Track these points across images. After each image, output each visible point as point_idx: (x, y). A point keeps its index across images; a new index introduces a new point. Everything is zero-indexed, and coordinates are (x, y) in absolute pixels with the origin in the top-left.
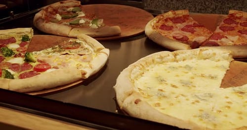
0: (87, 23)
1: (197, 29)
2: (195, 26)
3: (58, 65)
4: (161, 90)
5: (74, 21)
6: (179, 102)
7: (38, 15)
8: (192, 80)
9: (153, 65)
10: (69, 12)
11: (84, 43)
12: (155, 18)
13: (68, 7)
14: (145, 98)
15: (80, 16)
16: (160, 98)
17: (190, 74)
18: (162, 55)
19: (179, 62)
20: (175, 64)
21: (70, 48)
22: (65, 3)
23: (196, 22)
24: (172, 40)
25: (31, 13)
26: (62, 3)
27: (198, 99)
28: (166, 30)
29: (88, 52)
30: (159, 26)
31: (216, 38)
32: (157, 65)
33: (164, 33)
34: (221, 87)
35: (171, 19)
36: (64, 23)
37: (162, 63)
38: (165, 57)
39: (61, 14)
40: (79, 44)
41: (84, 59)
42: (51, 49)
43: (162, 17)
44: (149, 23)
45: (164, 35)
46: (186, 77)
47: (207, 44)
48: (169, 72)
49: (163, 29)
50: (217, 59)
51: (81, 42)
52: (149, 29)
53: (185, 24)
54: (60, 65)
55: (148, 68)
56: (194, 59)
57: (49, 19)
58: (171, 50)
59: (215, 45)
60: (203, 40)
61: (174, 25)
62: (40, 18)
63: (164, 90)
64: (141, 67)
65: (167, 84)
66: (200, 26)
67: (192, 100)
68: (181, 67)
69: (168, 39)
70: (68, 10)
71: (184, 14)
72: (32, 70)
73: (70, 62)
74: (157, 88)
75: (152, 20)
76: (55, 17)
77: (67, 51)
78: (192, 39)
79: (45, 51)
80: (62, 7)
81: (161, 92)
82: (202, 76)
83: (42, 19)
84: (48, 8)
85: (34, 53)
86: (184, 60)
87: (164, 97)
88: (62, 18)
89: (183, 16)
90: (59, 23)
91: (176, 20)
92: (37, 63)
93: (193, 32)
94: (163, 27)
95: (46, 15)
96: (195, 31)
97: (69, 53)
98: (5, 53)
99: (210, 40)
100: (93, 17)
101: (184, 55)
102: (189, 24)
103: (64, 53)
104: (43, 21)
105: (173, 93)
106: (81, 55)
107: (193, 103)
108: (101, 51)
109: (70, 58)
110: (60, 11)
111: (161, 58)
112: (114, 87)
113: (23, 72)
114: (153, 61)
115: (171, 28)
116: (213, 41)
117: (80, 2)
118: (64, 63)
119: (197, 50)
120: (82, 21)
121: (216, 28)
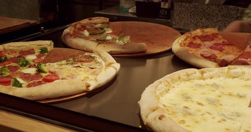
0: (114, 39)
1: (226, 48)
2: (224, 44)
3: (67, 76)
4: (187, 107)
5: (100, 37)
6: (205, 120)
7: (67, 31)
8: (219, 99)
9: (178, 82)
10: (96, 29)
11: (98, 57)
12: (183, 36)
13: (96, 24)
14: (169, 114)
15: (107, 32)
16: (185, 115)
17: (217, 92)
18: (188, 72)
19: (206, 80)
20: (201, 82)
21: (84, 62)
22: (94, 20)
23: (226, 41)
24: (200, 58)
25: (59, 28)
26: (90, 19)
27: (225, 118)
28: (194, 48)
29: (99, 65)
30: (187, 44)
31: (246, 57)
32: (183, 83)
33: (191, 51)
34: (249, 107)
35: (199, 37)
36: (91, 39)
37: (189, 80)
38: (192, 74)
39: (88, 30)
40: (93, 58)
41: (94, 72)
42: (65, 61)
43: (189, 35)
44: (176, 41)
45: (191, 52)
46: (213, 96)
47: (236, 62)
48: (195, 90)
49: (191, 47)
50: (247, 78)
51: (95, 56)
52: (176, 46)
53: (213, 42)
54: (69, 76)
55: (173, 85)
56: (222, 77)
57: (77, 34)
58: (198, 68)
59: (245, 64)
60: (233, 59)
61: (202, 43)
62: (68, 34)
63: (189, 107)
64: (167, 83)
65: (193, 101)
66: (230, 44)
67: (218, 118)
68: (208, 85)
69: (196, 57)
70: (96, 26)
71: (213, 32)
72: (41, 80)
73: (79, 74)
74: (182, 105)
75: (179, 38)
76: (82, 33)
77: (79, 64)
78: (221, 57)
79: (59, 63)
80: (91, 23)
81: (186, 109)
82: (230, 95)
83: (70, 34)
84: (76, 25)
85: (48, 64)
86: (211, 78)
87: (190, 114)
88: (90, 34)
89: (212, 34)
90: (86, 38)
91: (205, 38)
92: (48, 74)
93: (221, 50)
94: (191, 45)
95: (74, 31)
96: (224, 50)
97: (80, 66)
98: (21, 63)
99: (239, 59)
100: (120, 33)
101: (211, 73)
102: (218, 42)
103: (76, 65)
104: (71, 37)
105: (199, 111)
106: (92, 68)
107: (219, 122)
108: (112, 65)
109: (80, 71)
110: (87, 27)
111: (188, 75)
112: (139, 102)
113: (32, 82)
114: (179, 78)
115: (199, 46)
116: (243, 59)
117: (108, 19)
118: (73, 75)
119: (226, 69)
120: (109, 38)
121: (246, 47)
